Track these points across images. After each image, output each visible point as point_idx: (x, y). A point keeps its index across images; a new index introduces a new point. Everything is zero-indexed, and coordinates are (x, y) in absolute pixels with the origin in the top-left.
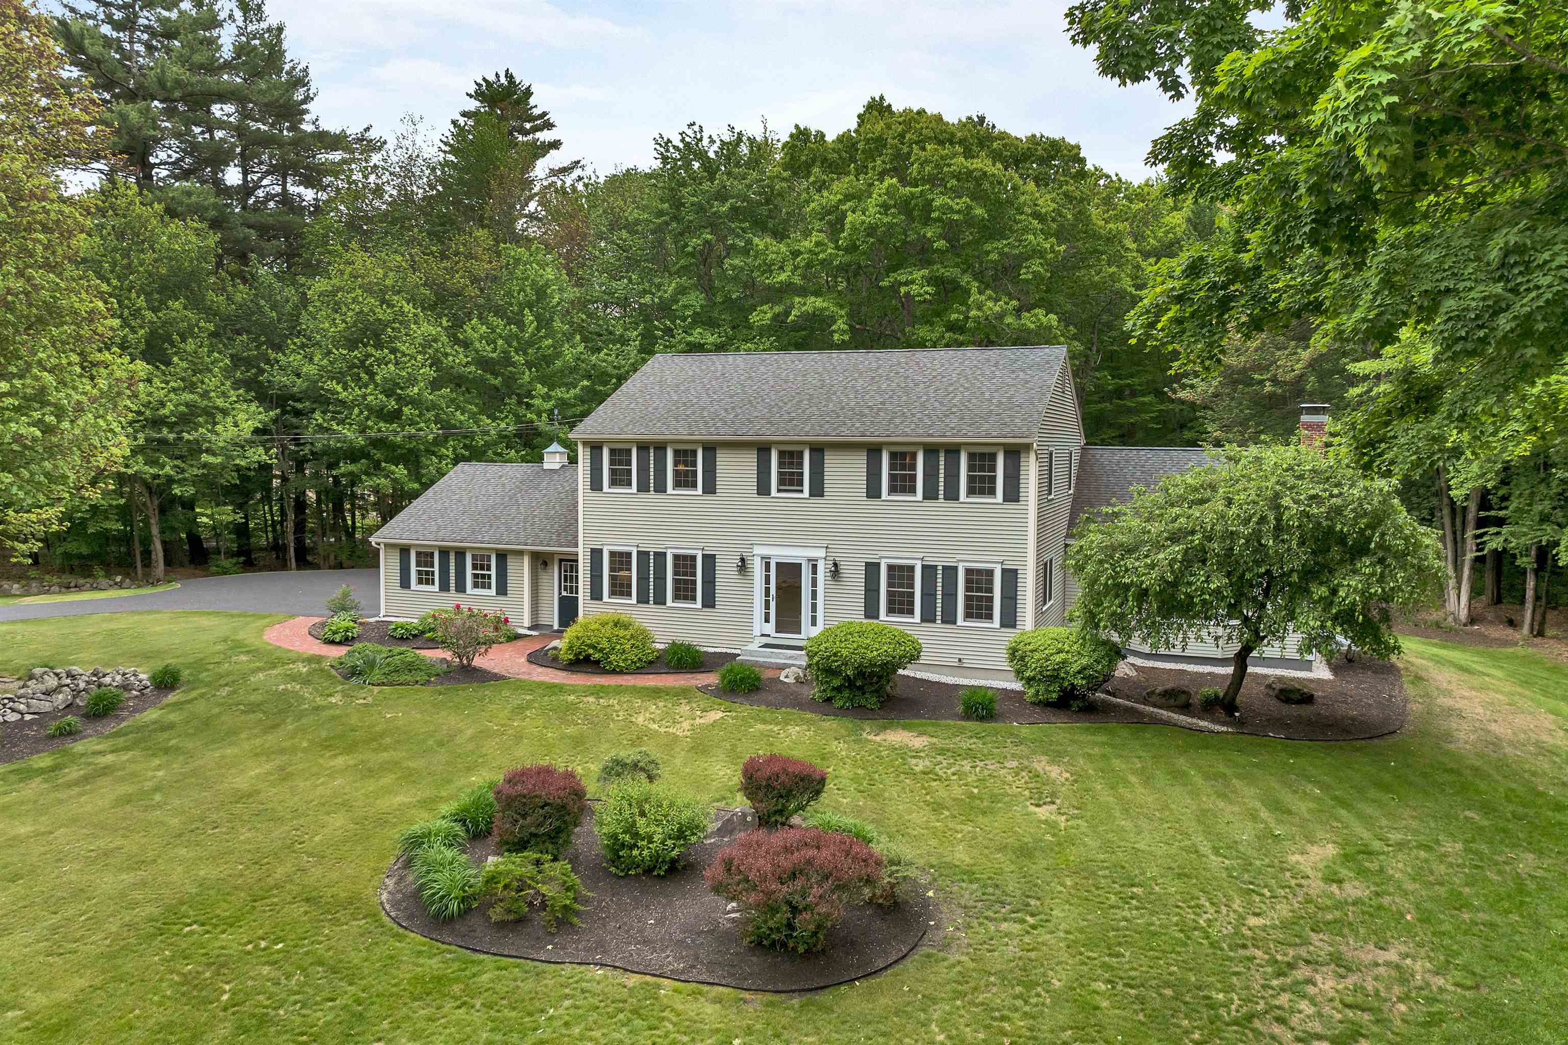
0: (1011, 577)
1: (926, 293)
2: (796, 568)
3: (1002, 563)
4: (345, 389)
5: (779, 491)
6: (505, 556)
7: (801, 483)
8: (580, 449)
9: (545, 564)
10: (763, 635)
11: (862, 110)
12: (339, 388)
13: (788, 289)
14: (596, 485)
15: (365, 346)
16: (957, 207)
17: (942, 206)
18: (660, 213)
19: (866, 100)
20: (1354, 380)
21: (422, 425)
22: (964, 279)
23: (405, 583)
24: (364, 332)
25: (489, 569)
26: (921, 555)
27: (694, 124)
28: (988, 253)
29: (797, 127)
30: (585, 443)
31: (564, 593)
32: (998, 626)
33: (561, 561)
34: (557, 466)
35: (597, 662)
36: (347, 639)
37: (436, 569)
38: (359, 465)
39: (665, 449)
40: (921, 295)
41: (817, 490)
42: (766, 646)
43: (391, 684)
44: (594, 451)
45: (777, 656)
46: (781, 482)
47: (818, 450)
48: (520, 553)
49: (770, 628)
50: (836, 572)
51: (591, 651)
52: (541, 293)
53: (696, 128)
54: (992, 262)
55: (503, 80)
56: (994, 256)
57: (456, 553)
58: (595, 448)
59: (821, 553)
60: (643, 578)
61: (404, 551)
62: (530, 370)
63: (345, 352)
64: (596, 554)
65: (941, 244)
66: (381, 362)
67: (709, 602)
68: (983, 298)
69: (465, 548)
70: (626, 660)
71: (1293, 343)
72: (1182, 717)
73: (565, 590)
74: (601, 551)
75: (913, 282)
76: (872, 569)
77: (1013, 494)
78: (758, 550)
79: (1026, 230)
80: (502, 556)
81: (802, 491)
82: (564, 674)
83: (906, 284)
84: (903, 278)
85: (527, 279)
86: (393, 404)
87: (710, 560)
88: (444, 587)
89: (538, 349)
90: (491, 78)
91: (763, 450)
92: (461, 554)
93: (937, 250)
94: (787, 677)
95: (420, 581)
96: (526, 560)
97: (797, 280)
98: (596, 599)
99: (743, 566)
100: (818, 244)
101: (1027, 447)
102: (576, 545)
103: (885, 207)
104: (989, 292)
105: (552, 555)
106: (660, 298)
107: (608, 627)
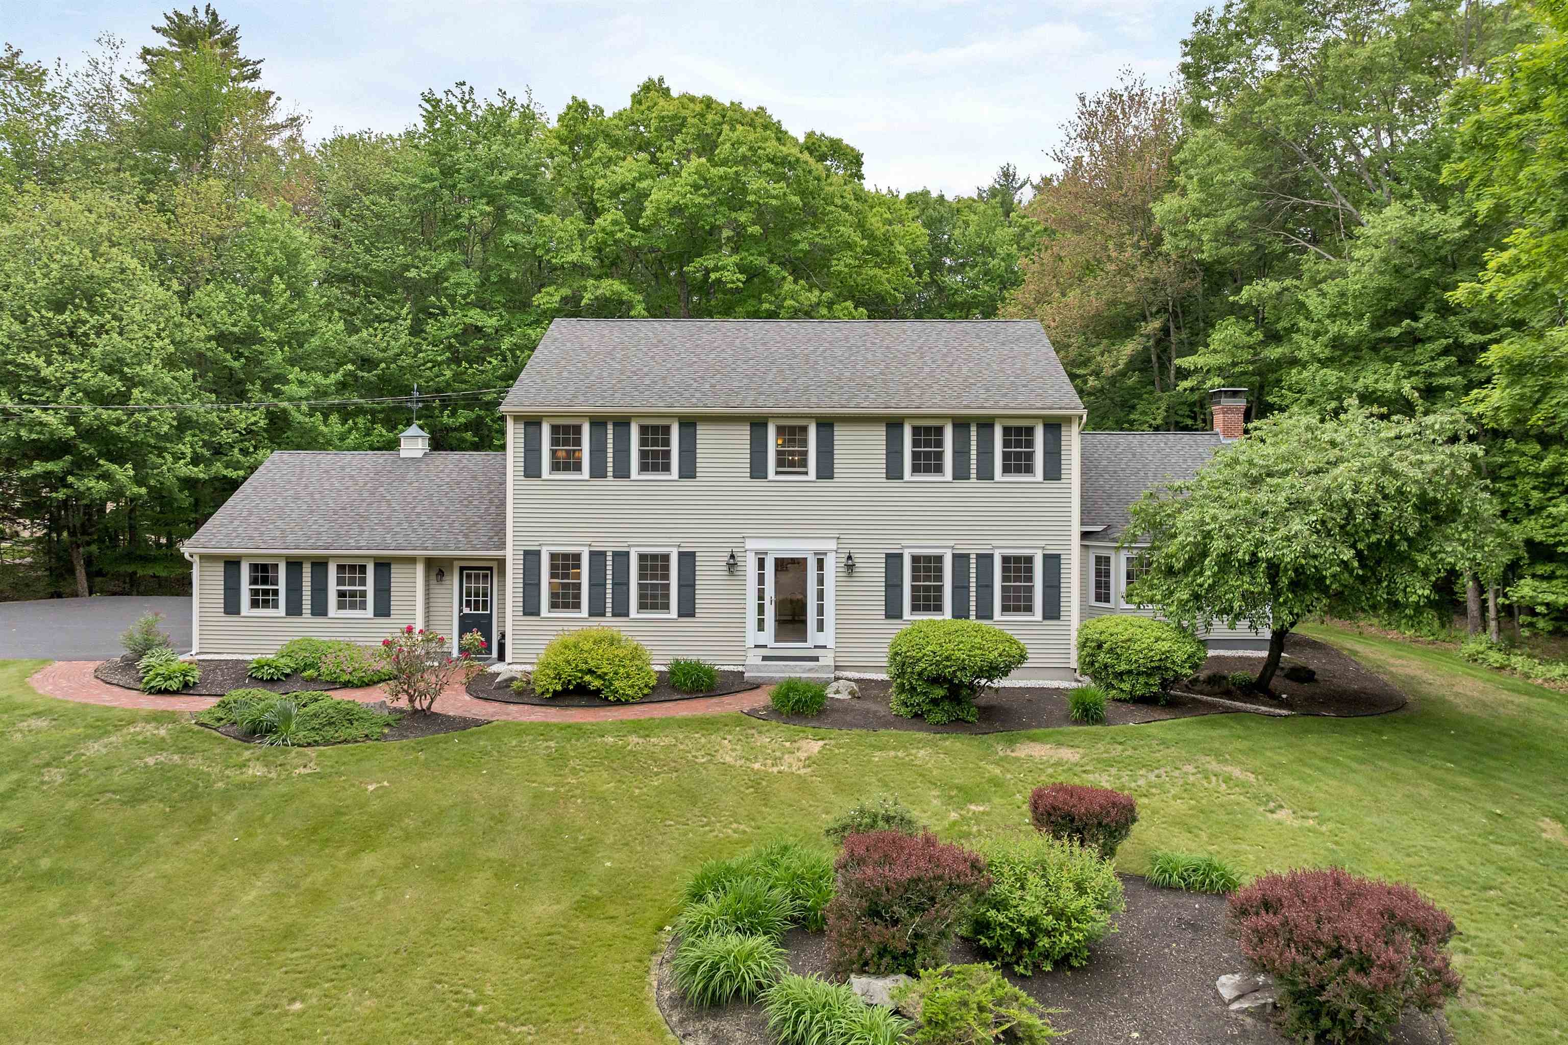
0: (1053, 562)
1: (738, 280)
2: (799, 564)
3: (1043, 548)
4: (49, 363)
5: (777, 473)
6: (389, 565)
7: (804, 463)
8: (510, 426)
9: (441, 574)
10: (756, 646)
11: (636, 90)
12: (40, 362)
13: (579, 269)
14: (532, 470)
15: (77, 307)
16: (775, 193)
17: (759, 190)
18: (427, 178)
19: (642, 80)
20: (1183, 374)
21: (155, 413)
22: (774, 270)
23: (232, 607)
24: (71, 292)
25: (363, 582)
26: (952, 543)
27: (464, 84)
28: (797, 242)
29: (574, 98)
30: (517, 418)
31: (466, 610)
32: (1040, 619)
33: (462, 569)
34: (419, 454)
35: (598, 691)
36: (186, 685)
37: (282, 586)
38: (61, 464)
39: (628, 424)
40: (733, 282)
41: (826, 471)
42: (765, 658)
43: (327, 743)
44: (531, 429)
45: (793, 669)
46: (780, 463)
47: (826, 424)
48: (412, 560)
49: (768, 636)
50: (850, 567)
51: (588, 678)
52: (293, 257)
53: (466, 89)
54: (801, 250)
55: (202, 16)
56: (804, 246)
57: (314, 565)
58: (532, 423)
59: (832, 545)
60: (597, 585)
61: (232, 564)
62: (282, 350)
63: (50, 315)
64: (531, 558)
65: (755, 230)
66: (100, 330)
67: (688, 609)
68: (798, 288)
69: (328, 557)
70: (632, 686)
71: (1105, 341)
72: (1248, 705)
73: (468, 604)
74: (538, 553)
75: (724, 268)
76: (893, 561)
77: (1053, 472)
78: (751, 544)
79: (837, 222)
80: (383, 566)
81: (806, 473)
82: (552, 711)
83: (716, 269)
84: (711, 264)
85: (275, 240)
86: (116, 385)
87: (688, 559)
88: (294, 609)
89: (290, 324)
90: (187, 12)
91: (758, 424)
92: (320, 565)
93: (752, 236)
94: (837, 692)
95: (255, 604)
96: (420, 569)
97: (588, 260)
98: (532, 614)
99: (732, 565)
100: (615, 223)
101: (1068, 420)
102: (502, 545)
103: (696, 187)
104: (802, 282)
105: (451, 561)
106: (427, 272)
107: (604, 645)
